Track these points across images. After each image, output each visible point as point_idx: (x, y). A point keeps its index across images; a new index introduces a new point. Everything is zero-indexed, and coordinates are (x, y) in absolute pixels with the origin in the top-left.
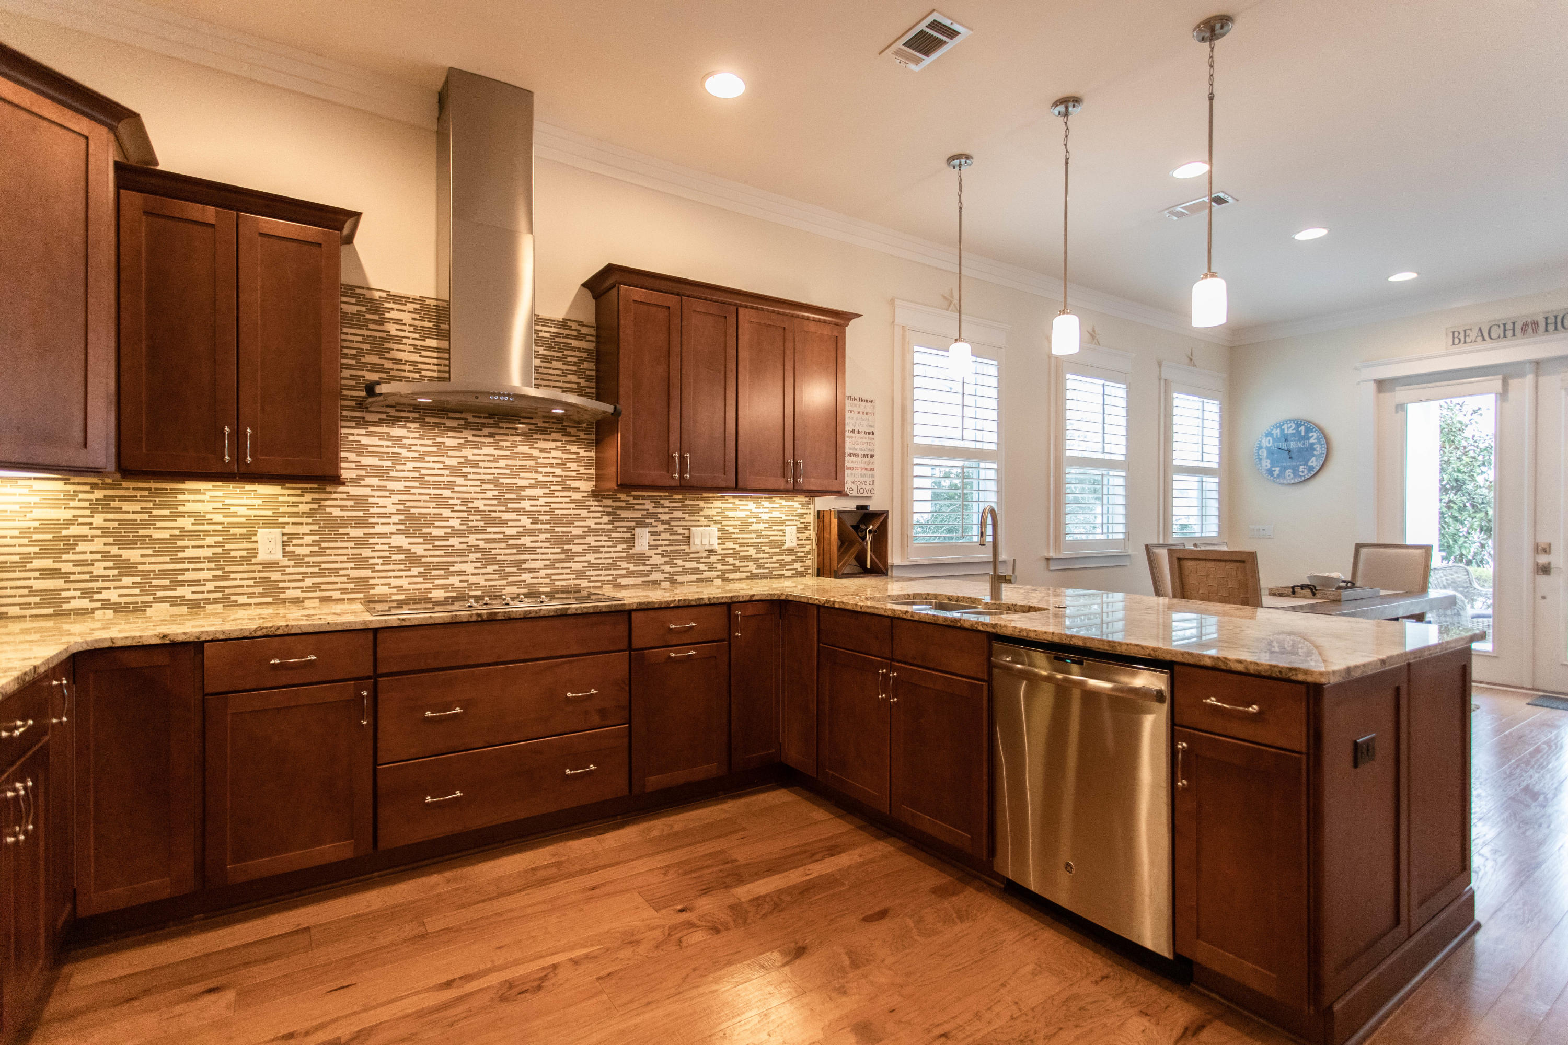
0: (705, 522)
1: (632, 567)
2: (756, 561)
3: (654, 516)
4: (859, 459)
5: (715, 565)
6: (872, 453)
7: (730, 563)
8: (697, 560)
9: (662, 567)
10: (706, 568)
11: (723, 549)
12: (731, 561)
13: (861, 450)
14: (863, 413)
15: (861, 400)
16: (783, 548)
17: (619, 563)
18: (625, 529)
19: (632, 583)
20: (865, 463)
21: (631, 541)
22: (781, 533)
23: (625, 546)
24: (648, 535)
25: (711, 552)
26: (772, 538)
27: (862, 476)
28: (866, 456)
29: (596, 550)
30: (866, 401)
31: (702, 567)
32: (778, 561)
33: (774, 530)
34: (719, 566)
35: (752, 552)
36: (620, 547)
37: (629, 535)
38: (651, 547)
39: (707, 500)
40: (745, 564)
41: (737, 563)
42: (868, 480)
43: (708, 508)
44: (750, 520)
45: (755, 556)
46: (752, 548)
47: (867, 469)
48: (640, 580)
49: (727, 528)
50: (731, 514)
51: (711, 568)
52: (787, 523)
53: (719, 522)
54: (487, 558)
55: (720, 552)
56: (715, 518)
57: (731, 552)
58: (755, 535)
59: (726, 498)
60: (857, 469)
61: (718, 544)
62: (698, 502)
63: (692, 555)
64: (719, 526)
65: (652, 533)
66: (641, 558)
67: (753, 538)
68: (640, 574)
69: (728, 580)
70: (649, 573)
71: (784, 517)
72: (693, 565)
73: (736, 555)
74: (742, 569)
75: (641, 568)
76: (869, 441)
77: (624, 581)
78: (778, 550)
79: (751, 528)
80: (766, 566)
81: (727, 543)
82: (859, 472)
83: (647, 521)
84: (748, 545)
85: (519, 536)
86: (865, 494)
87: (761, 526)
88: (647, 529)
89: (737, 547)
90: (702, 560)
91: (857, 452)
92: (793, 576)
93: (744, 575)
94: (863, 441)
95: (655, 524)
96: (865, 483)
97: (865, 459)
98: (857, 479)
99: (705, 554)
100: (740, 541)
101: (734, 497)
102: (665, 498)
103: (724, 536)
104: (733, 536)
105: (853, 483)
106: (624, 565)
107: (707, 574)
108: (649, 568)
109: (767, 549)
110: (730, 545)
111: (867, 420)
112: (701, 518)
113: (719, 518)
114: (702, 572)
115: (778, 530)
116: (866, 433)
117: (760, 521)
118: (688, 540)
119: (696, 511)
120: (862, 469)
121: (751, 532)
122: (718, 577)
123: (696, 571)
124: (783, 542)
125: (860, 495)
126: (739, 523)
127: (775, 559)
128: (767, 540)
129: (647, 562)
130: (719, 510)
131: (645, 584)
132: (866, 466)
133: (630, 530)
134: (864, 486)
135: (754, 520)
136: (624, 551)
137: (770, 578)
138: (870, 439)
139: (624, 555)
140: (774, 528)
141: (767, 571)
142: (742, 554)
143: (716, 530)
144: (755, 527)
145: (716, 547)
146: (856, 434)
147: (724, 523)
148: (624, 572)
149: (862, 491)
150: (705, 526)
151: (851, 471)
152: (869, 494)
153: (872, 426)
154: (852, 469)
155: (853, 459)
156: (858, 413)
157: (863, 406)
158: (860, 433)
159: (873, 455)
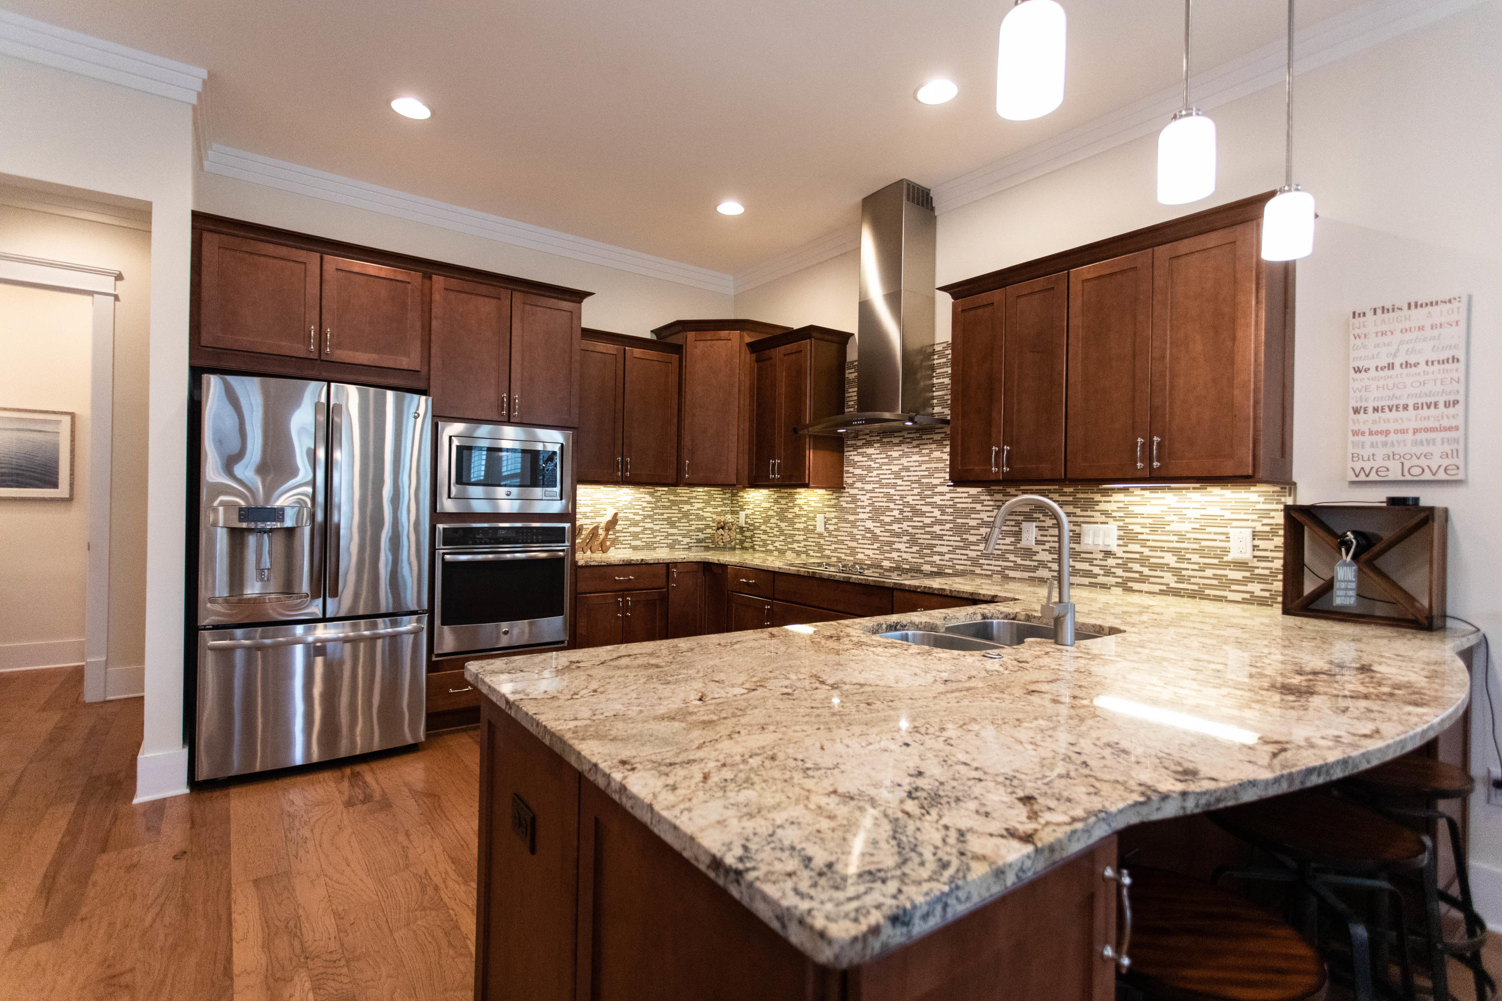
0: (1103, 518)
1: (1019, 561)
2: (1176, 571)
3: (1042, 510)
4: (1409, 414)
5: (1113, 570)
6: (1452, 398)
7: (1134, 569)
8: (1090, 561)
9: (1049, 565)
10: (1102, 572)
11: (1124, 552)
12: (1136, 567)
13: (1418, 396)
14: (1421, 328)
15: (1418, 306)
16: (1226, 559)
17: (1007, 556)
18: (1013, 523)
19: (1019, 576)
20: (1426, 418)
21: (1018, 535)
22: (1223, 537)
23: (1013, 539)
24: (1035, 530)
25: (1108, 554)
26: (1204, 543)
27: (1418, 443)
28: (1431, 405)
29: (986, 540)
30: (1431, 304)
31: (1096, 570)
32: (1215, 577)
33: (1210, 533)
34: (1119, 572)
35: (1170, 559)
36: (1009, 540)
37: (1017, 529)
38: (1038, 542)
40: (1158, 573)
41: (1146, 571)
42: (1437, 449)
43: (1105, 502)
44: (1167, 518)
45: (1174, 565)
46: (1170, 554)
47: (1433, 430)
48: (1026, 575)
49: (1130, 527)
50: (1137, 509)
51: (1108, 573)
52: (1235, 523)
53: (1121, 519)
55: (1120, 554)
56: (1114, 514)
57: (1137, 556)
59: (1131, 490)
60: (1403, 432)
61: (1119, 545)
62: (1091, 496)
63: (1083, 555)
64: (1121, 524)
65: (1040, 528)
66: (1028, 553)
67: (1172, 542)
68: (1026, 569)
69: (1130, 590)
70: (1036, 568)
71: (1228, 515)
72: (1085, 566)
73: (1143, 560)
74: (1152, 580)
75: (1028, 563)
76: (1442, 376)
77: (1012, 574)
78: (1216, 561)
79: (1168, 528)
80: (1193, 580)
81: (1130, 545)
82: (1407, 436)
83: (1035, 515)
84: (1162, 549)
85: (931, 525)
86: (1427, 476)
87: (1186, 527)
88: (1034, 524)
89: (1146, 552)
90: (1095, 562)
91: (1401, 402)
92: (1245, 601)
93: (1156, 588)
94: (1426, 378)
95: (1042, 518)
96: (1427, 455)
97: (1429, 412)
98: (1401, 450)
99: (1101, 556)
101: (1143, 489)
102: (1055, 491)
103: (1127, 536)
104: (1140, 537)
105: (1387, 457)
106: (1012, 557)
107: (1101, 579)
108: (1036, 564)
109: (1195, 558)
110: (1135, 547)
111: (1436, 337)
112: (1097, 514)
113: (1122, 514)
114: (1095, 576)
115: (1216, 533)
116: (1430, 363)
117: (1183, 518)
118: (1073, 540)
119: (1090, 505)
120: (1416, 431)
121: (1168, 533)
122: (1118, 585)
123: (1088, 574)
124: (1226, 551)
125: (1409, 478)
126: (1150, 521)
127: (1209, 573)
128: (1196, 546)
129: (1034, 558)
130: (1121, 505)
131: (1031, 579)
132: (1430, 424)
133: (1018, 524)
134: (1423, 462)
135: (1176, 518)
136: (1012, 544)
137: (1200, 598)
138: (1449, 371)
139: (1012, 548)
140: (1208, 529)
141: (1196, 587)
142: (1152, 560)
143: (1116, 528)
144: (1173, 527)
145: (1114, 548)
146: (1399, 371)
147: (1127, 520)
148: (1012, 564)
149: (1416, 471)
150: (1102, 523)
151: (1381, 438)
152: (1441, 476)
153: (1456, 347)
154: (1387, 433)
155: (1387, 415)
156: (1404, 331)
157: (1438, 314)
158: (1411, 365)
159: (1452, 403)
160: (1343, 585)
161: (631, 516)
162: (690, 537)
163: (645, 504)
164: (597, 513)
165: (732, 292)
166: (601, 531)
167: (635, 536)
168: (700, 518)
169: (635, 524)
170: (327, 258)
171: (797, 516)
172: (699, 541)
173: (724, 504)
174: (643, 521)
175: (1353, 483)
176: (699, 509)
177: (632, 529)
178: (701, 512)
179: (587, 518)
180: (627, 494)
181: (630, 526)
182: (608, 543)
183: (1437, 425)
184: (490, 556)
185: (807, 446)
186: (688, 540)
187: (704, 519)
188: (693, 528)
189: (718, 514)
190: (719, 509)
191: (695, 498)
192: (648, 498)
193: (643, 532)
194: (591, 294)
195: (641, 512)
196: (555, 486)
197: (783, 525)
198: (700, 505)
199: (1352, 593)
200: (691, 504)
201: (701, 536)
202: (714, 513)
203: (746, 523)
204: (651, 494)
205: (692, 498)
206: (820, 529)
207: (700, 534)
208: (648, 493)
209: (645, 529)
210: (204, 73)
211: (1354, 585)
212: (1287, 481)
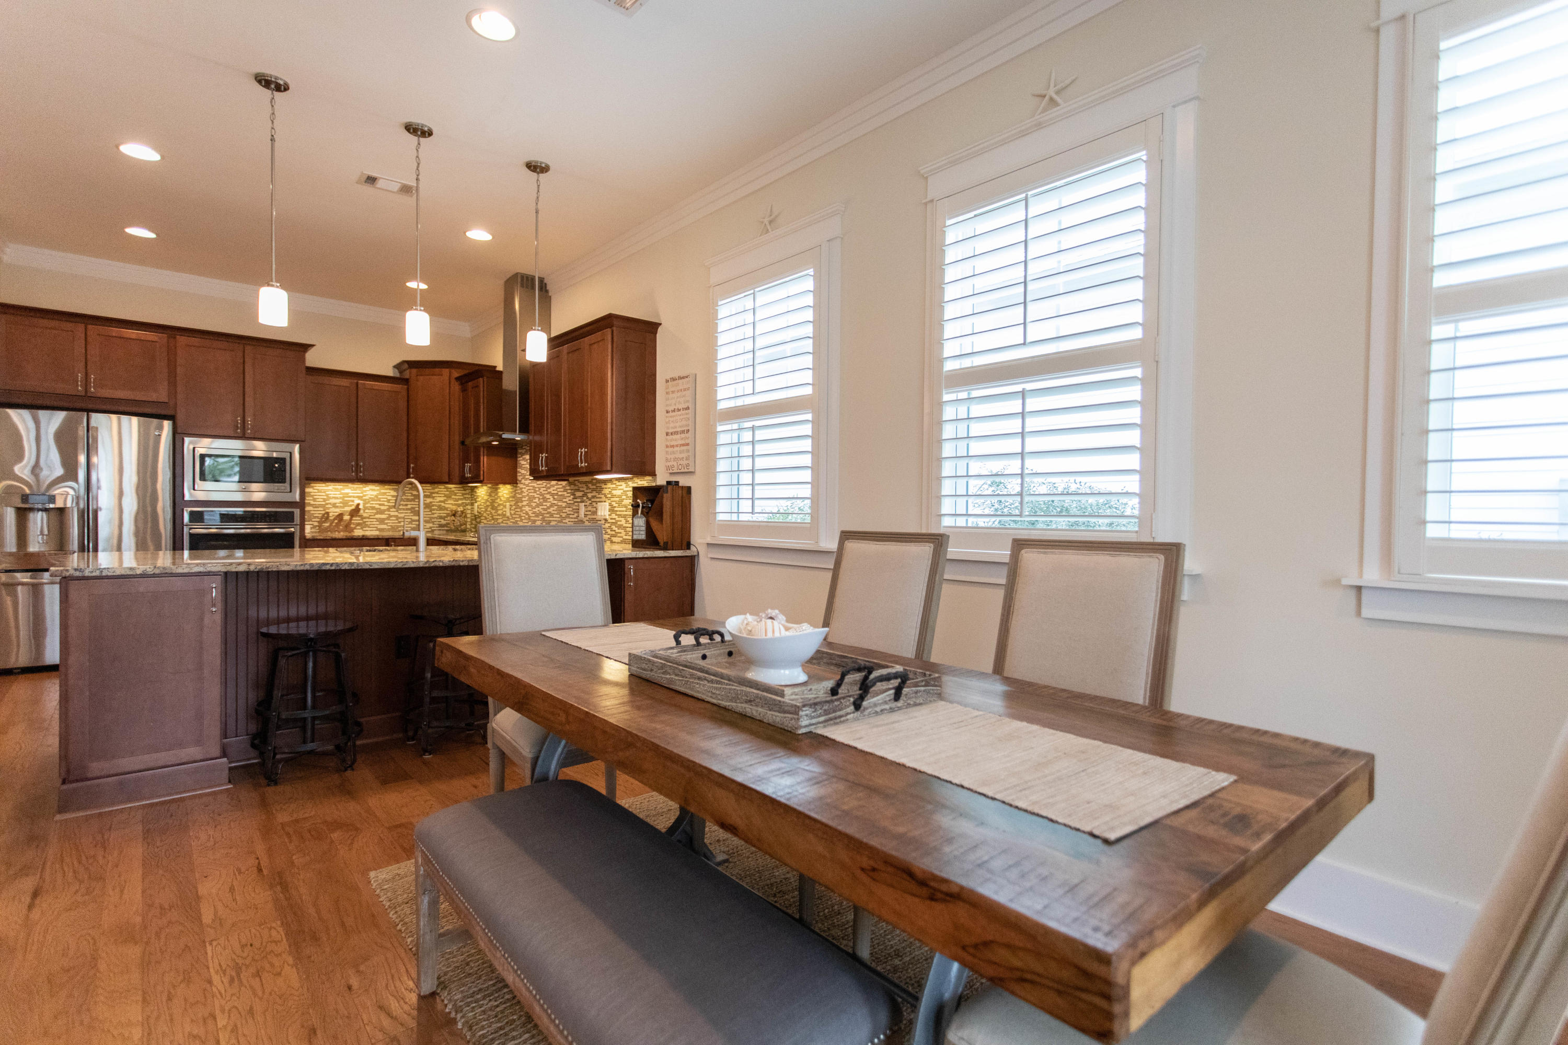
0: (605, 499)
2: (626, 529)
3: (585, 495)
4: (678, 436)
6: (687, 428)
7: (613, 529)
11: (610, 519)
12: (615, 528)
13: (680, 427)
14: (681, 391)
15: (681, 378)
20: (682, 439)
21: (578, 512)
23: (577, 515)
24: (584, 508)
27: (681, 452)
28: (683, 432)
29: (568, 516)
30: (683, 378)
34: (610, 532)
35: (624, 522)
36: (575, 515)
37: (578, 508)
38: (585, 516)
40: (621, 531)
42: (684, 455)
43: (606, 488)
44: (623, 497)
45: (625, 525)
46: (624, 519)
47: (683, 445)
49: (613, 504)
50: (615, 493)
51: (606, 533)
54: (543, 519)
55: (610, 521)
56: (608, 496)
57: (615, 521)
58: (624, 509)
60: (677, 446)
61: (610, 515)
64: (610, 501)
67: (625, 512)
69: (613, 542)
73: (616, 524)
74: (619, 535)
76: (685, 416)
79: (623, 503)
81: (612, 515)
82: (678, 449)
83: (584, 499)
84: (622, 516)
85: (549, 508)
86: (683, 470)
88: (584, 504)
89: (618, 518)
91: (677, 430)
92: (621, 542)
94: (682, 417)
95: (586, 500)
96: (683, 458)
97: (683, 436)
98: (677, 456)
99: (603, 522)
100: (618, 513)
103: (612, 510)
104: (615, 509)
105: (674, 460)
110: (614, 516)
111: (684, 396)
112: (603, 496)
113: (610, 496)
116: (684, 409)
118: (595, 513)
119: (599, 490)
120: (680, 446)
125: (678, 471)
126: (618, 499)
130: (610, 490)
132: (683, 442)
133: (578, 504)
134: (681, 462)
136: (577, 518)
138: (687, 414)
139: (577, 520)
142: (619, 523)
143: (608, 505)
145: (607, 517)
146: (677, 413)
147: (611, 499)
149: (680, 467)
150: (605, 502)
151: (671, 450)
152: (686, 470)
153: (688, 401)
154: (673, 446)
155: (674, 437)
156: (678, 391)
157: (682, 384)
158: (679, 410)
159: (688, 431)
160: (637, 528)
161: (377, 506)
162: (433, 523)
163: (390, 498)
164: (345, 504)
166: (346, 517)
167: (382, 521)
168: (440, 508)
169: (382, 512)
170: (90, 327)
171: (499, 505)
172: (441, 526)
173: (465, 498)
174: (388, 510)
175: (671, 473)
176: (440, 502)
177: (378, 516)
178: (443, 504)
179: (337, 507)
180: (372, 490)
181: (377, 513)
182: (352, 526)
184: (248, 531)
185: (482, 453)
186: (431, 525)
187: (446, 509)
188: (436, 515)
189: (459, 505)
190: (460, 502)
191: (437, 493)
192: (394, 493)
193: (388, 519)
194: (314, 345)
195: (386, 503)
196: (284, 482)
197: (493, 512)
198: (442, 499)
199: (644, 533)
200: (433, 498)
201: (443, 522)
202: (455, 505)
203: (478, 512)
204: (394, 490)
205: (434, 493)
206: (508, 514)
207: (442, 520)
208: (393, 489)
209: (390, 516)
211: (644, 528)
212: (653, 474)
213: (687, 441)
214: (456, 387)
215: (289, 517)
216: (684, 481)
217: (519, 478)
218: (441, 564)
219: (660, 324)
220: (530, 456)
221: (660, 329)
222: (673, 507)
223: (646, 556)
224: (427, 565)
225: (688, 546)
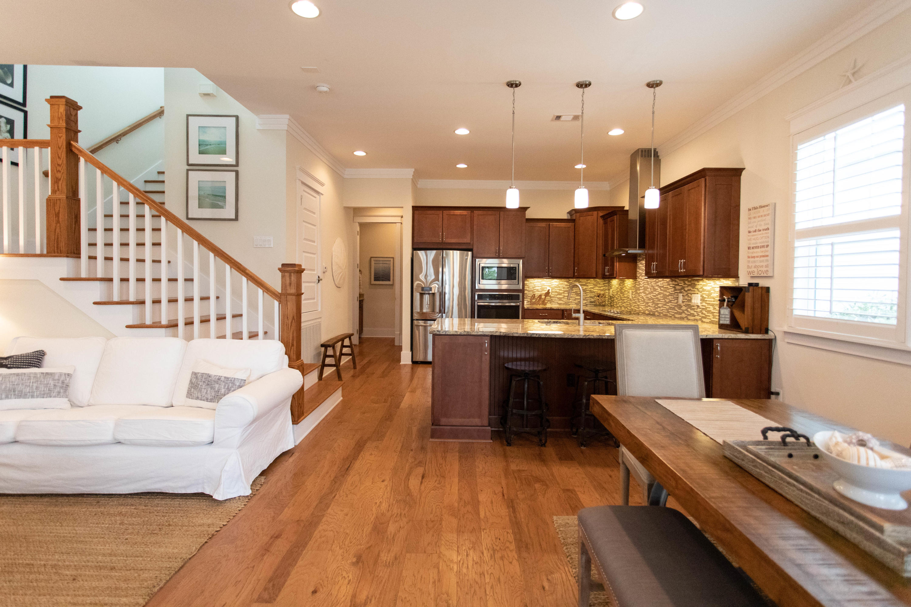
1: (677, 310)
2: (713, 314)
3: (683, 288)
4: (759, 250)
6: (767, 244)
9: (684, 311)
10: (696, 314)
12: (704, 312)
13: (761, 243)
14: (762, 216)
15: (761, 207)
17: (674, 308)
18: (677, 294)
20: (762, 252)
21: (678, 299)
25: (698, 306)
27: (761, 262)
28: (763, 247)
29: (670, 301)
30: (764, 207)
34: (700, 314)
35: (711, 308)
36: (676, 301)
37: (678, 296)
38: (682, 302)
39: (698, 281)
40: (709, 314)
41: (706, 313)
42: (764, 264)
43: (698, 285)
44: (711, 291)
45: (713, 311)
47: (764, 256)
48: (679, 316)
49: (703, 295)
50: (705, 288)
51: (698, 315)
53: (701, 292)
55: (701, 307)
56: (700, 290)
57: (704, 307)
58: (713, 300)
59: (704, 280)
60: (757, 257)
61: (701, 303)
62: (695, 282)
63: (692, 307)
64: (701, 294)
65: (682, 296)
66: (680, 307)
67: (711, 301)
68: (679, 313)
69: (702, 321)
70: (681, 313)
72: (693, 312)
74: (707, 317)
76: (765, 235)
77: (675, 315)
79: (711, 296)
82: (758, 259)
84: (709, 304)
85: (657, 295)
86: (762, 275)
87: (715, 295)
89: (706, 305)
90: (695, 310)
91: (758, 245)
93: (708, 320)
94: (762, 236)
95: (684, 292)
96: (762, 266)
97: (763, 249)
98: (757, 264)
99: (696, 307)
100: (707, 302)
101: (706, 279)
102: (687, 281)
103: (703, 300)
104: (705, 299)
105: (755, 267)
106: (676, 308)
107: (696, 317)
108: (681, 311)
110: (704, 304)
111: (764, 220)
112: (696, 290)
116: (764, 230)
117: (714, 292)
118: (690, 301)
119: (694, 286)
120: (761, 256)
121: (711, 298)
122: (699, 319)
123: (693, 315)
125: (759, 275)
126: (708, 293)
129: (681, 309)
130: (701, 286)
131: (680, 318)
134: (760, 269)
136: (676, 303)
138: (766, 233)
142: (707, 309)
143: (700, 296)
145: (699, 304)
146: (757, 233)
147: (703, 292)
149: (760, 272)
150: (697, 294)
151: (753, 259)
152: (765, 275)
153: (768, 224)
154: (754, 257)
155: (755, 250)
156: (759, 217)
157: (762, 211)
158: (760, 231)
159: (767, 246)
160: (723, 316)
161: (558, 291)
162: (587, 300)
163: (564, 286)
164: (543, 290)
165: (608, 189)
166: (543, 297)
167: (560, 299)
168: (591, 292)
169: (560, 294)
170: (444, 212)
171: (625, 291)
172: (591, 302)
173: (605, 286)
174: (564, 293)
176: (591, 288)
177: (558, 296)
178: (592, 290)
179: (539, 291)
180: (556, 282)
181: (558, 295)
182: (546, 301)
183: (764, 254)
184: (500, 304)
185: (615, 261)
186: (586, 301)
187: (594, 292)
188: (588, 296)
189: (601, 290)
190: (602, 288)
191: (589, 283)
192: (566, 283)
193: (563, 298)
194: (529, 207)
195: (562, 289)
196: (516, 279)
197: (621, 295)
198: (592, 286)
199: (728, 319)
200: (587, 286)
201: (592, 300)
202: (599, 290)
203: (612, 294)
204: (567, 282)
205: (588, 283)
206: (631, 297)
207: (592, 299)
208: (566, 281)
209: (565, 296)
210: (413, 170)
211: (729, 316)
212: (736, 276)
213: (767, 254)
214: (601, 221)
215: (517, 297)
216: (763, 283)
217: (638, 275)
218: (592, 337)
219: (744, 169)
220: (646, 262)
221: (744, 173)
222: (754, 303)
223: (730, 337)
224: (585, 337)
225: (767, 331)
